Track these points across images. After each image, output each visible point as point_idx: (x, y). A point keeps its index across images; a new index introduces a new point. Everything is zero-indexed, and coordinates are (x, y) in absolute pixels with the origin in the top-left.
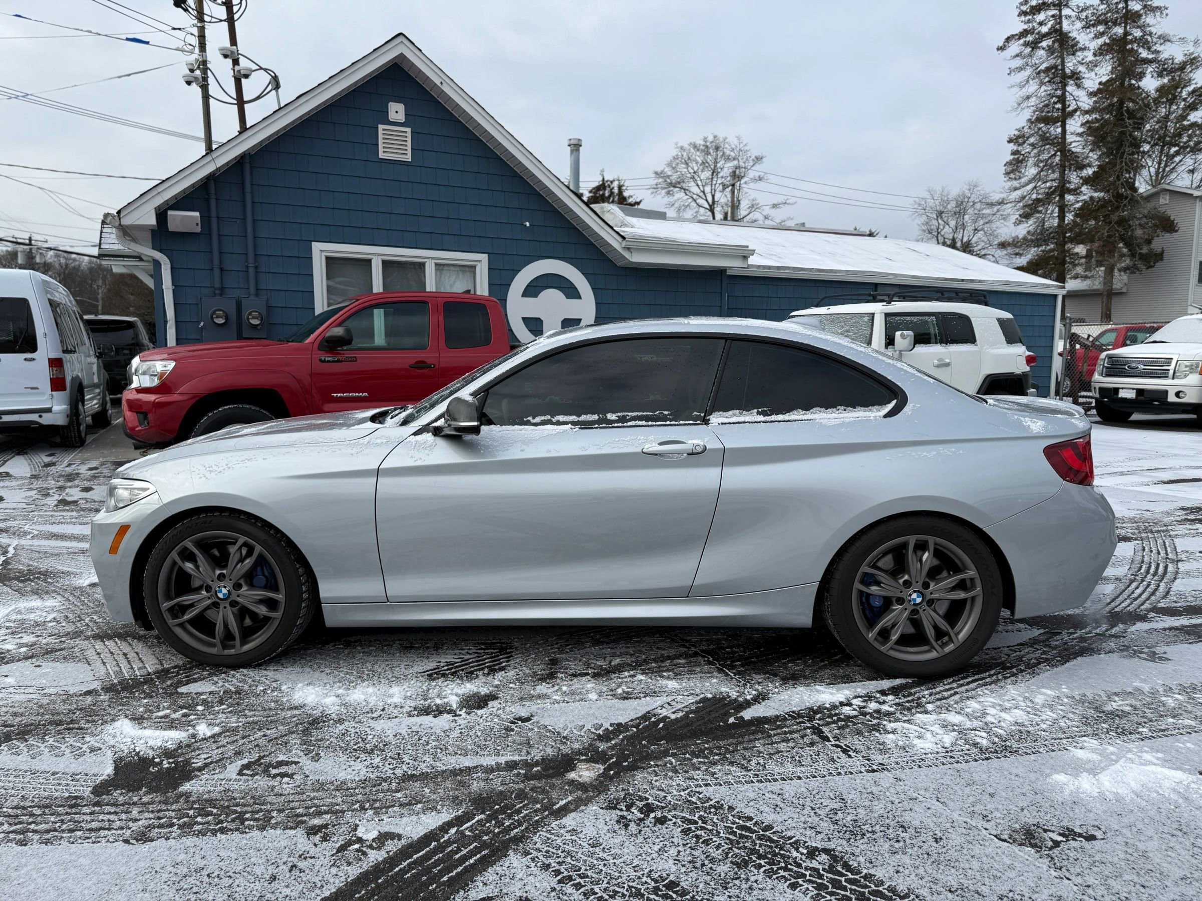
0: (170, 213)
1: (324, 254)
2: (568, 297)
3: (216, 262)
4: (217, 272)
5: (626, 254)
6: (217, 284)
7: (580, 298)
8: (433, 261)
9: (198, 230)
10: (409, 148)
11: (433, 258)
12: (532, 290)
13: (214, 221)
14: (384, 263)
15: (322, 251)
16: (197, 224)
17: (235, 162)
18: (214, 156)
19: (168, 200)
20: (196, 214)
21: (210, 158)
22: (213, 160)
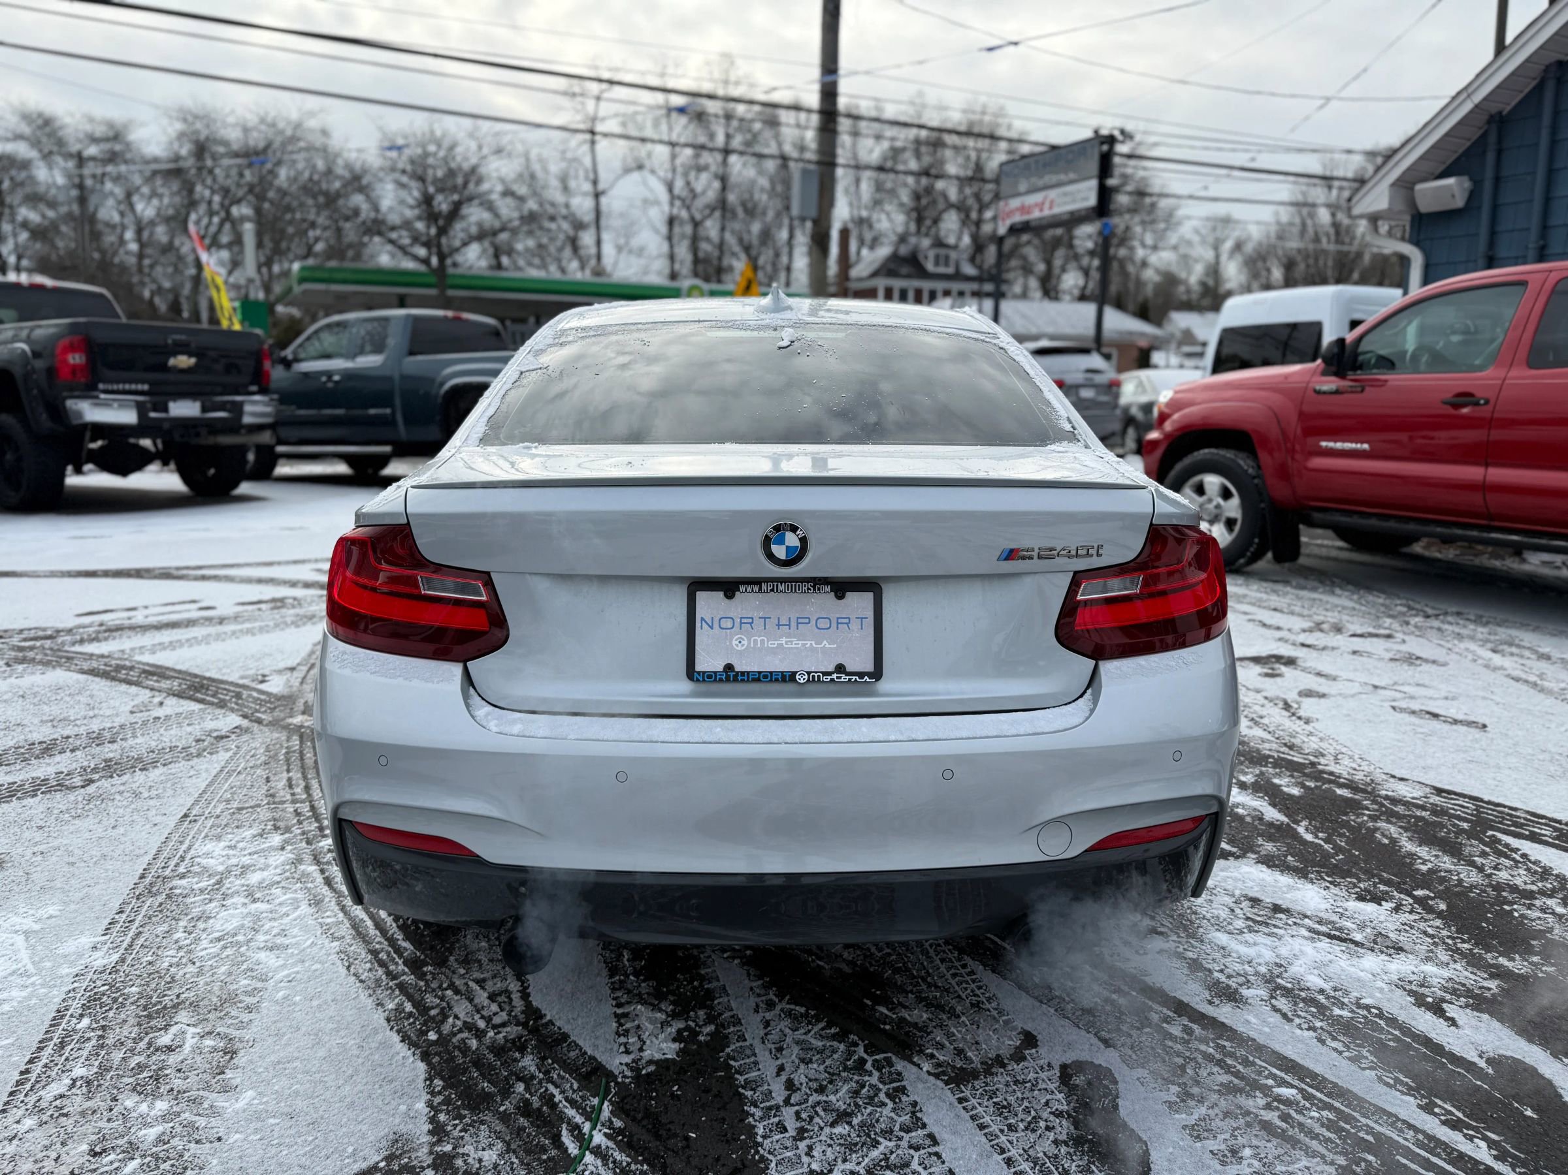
0: (1419, 186)
4: (1482, 263)
9: (1460, 203)
13: (1488, 186)
16: (1453, 196)
17: (1534, 83)
18: (1470, 90)
19: (1409, 169)
20: (1451, 181)
21: (1464, 95)
22: (1469, 96)
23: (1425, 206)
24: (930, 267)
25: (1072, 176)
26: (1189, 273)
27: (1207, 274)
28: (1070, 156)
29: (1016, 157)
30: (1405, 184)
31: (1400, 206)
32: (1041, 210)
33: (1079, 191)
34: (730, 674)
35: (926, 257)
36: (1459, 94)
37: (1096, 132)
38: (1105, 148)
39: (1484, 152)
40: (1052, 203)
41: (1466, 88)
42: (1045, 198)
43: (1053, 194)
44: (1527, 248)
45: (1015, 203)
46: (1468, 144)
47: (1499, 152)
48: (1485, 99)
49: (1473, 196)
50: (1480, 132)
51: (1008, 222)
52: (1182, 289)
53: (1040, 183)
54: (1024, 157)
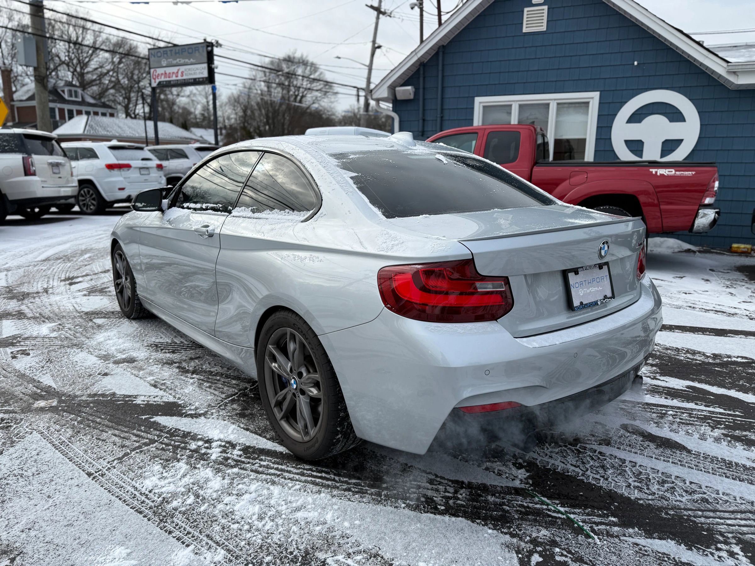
0: (397, 89)
1: (482, 105)
2: (671, 121)
3: (421, 115)
4: (421, 121)
5: (732, 79)
6: (420, 129)
7: (684, 120)
8: (555, 102)
9: (412, 97)
10: (545, 21)
11: (555, 100)
12: (636, 118)
13: (421, 91)
14: (520, 106)
15: (480, 103)
16: (410, 94)
17: (435, 52)
18: (417, 51)
19: (394, 81)
20: (409, 88)
21: (414, 53)
22: (416, 54)
23: (399, 97)
24: (66, 96)
25: (192, 60)
26: (195, 109)
27: (204, 110)
28: (190, 51)
29: (155, 47)
30: (392, 88)
31: (391, 97)
32: (177, 76)
33: (197, 69)
34: (583, 306)
35: (63, 91)
36: (412, 52)
37: (205, 40)
38: (209, 49)
39: (419, 78)
40: (182, 73)
41: (415, 50)
42: (178, 70)
43: (182, 68)
44: (437, 117)
45: (160, 71)
46: (413, 73)
47: (424, 78)
48: (422, 56)
49: (416, 93)
50: (417, 69)
51: (157, 81)
52: (192, 116)
53: (174, 62)
54: (160, 48)
